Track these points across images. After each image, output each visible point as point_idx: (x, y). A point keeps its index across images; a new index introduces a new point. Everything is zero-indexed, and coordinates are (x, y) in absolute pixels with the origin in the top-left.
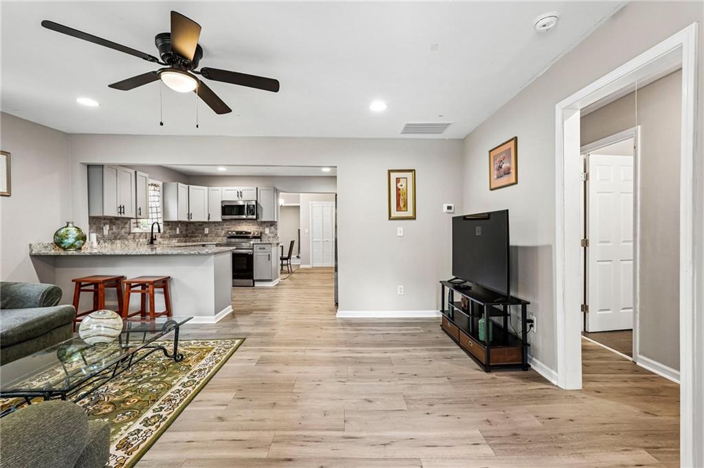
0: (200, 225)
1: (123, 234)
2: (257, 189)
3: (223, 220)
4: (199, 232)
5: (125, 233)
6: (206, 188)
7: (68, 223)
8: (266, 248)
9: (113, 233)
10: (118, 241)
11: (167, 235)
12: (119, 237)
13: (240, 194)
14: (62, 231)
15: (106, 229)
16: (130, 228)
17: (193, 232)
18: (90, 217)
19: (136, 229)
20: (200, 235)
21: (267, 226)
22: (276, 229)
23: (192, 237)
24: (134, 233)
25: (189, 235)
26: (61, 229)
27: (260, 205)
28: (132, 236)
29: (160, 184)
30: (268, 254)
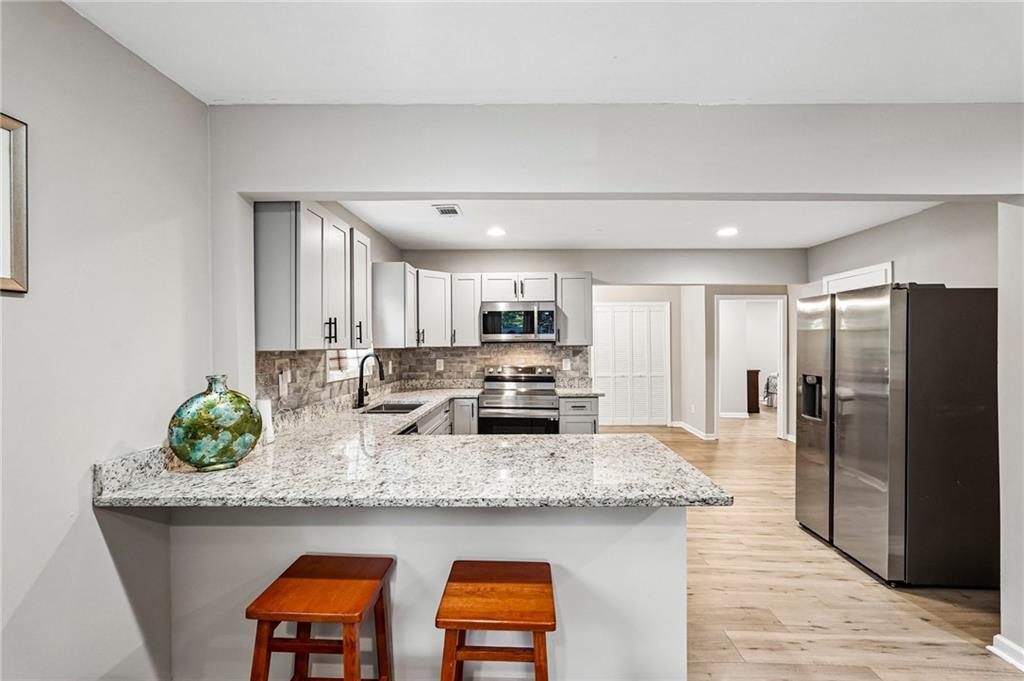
0: (425, 354)
1: (314, 389)
2: (556, 275)
3: (483, 343)
4: (424, 367)
6: (447, 276)
7: (212, 381)
8: (588, 405)
12: (306, 398)
13: (520, 288)
14: (194, 408)
15: (286, 381)
16: (325, 372)
17: (412, 369)
18: (260, 355)
19: (336, 372)
20: (428, 375)
21: (567, 356)
22: (586, 361)
24: (331, 383)
25: (405, 375)
26: (191, 400)
27: (561, 310)
28: (327, 392)
30: (591, 419)
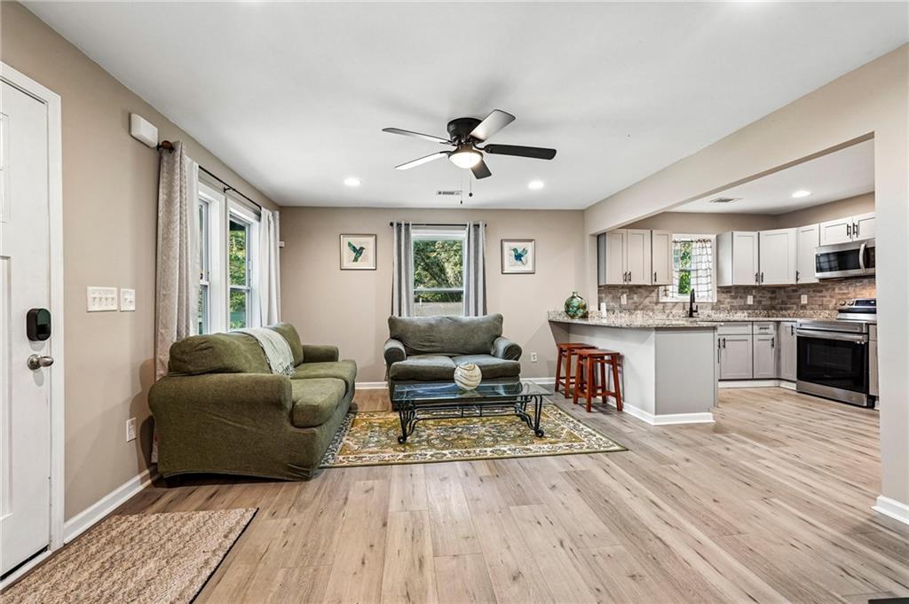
0: (794, 291)
1: (648, 304)
5: (650, 302)
9: (634, 303)
10: (638, 312)
11: (727, 305)
12: (641, 306)
15: (624, 299)
16: (658, 296)
17: (783, 302)
19: (665, 298)
20: (795, 307)
23: (782, 309)
24: (664, 303)
28: (660, 307)
29: (713, 237)
